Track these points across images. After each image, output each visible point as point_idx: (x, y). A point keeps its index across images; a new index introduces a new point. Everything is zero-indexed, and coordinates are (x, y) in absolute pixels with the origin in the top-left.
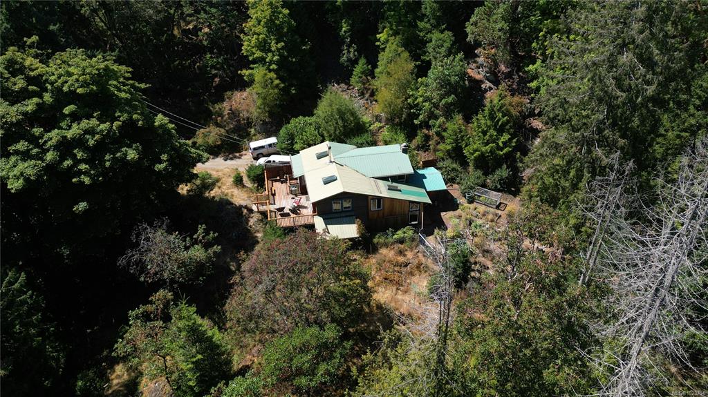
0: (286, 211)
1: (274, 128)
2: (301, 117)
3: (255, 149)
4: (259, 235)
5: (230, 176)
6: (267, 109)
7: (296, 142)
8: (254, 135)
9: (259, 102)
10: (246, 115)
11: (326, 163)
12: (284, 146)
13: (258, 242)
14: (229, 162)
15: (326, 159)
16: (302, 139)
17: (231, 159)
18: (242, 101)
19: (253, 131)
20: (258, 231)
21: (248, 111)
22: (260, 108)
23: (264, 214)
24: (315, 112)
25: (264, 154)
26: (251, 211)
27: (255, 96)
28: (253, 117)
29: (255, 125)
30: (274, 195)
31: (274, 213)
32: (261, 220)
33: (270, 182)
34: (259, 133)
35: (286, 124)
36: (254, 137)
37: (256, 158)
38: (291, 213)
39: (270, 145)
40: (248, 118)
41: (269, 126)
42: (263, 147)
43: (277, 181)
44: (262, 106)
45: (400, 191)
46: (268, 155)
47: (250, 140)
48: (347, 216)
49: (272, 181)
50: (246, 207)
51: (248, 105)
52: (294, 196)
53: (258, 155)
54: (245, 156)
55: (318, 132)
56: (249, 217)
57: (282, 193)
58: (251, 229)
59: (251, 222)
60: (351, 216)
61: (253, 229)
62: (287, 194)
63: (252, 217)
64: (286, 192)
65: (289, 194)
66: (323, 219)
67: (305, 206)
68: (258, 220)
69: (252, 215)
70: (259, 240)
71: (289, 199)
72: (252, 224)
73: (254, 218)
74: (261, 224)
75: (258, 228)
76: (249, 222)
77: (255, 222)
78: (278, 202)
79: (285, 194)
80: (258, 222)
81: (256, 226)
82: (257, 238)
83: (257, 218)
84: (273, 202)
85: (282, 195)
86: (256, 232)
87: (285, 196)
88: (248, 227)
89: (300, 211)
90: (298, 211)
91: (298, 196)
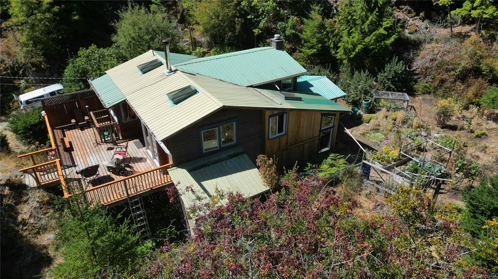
0: (102, 172)
2: (93, 47)
4: (47, 239)
11: (163, 75)
13: (49, 261)
15: (161, 70)
20: (44, 229)
23: (54, 189)
30: (70, 150)
31: (75, 183)
32: (49, 203)
33: (58, 133)
36: (25, 89)
38: (113, 176)
39: (52, 94)
43: (71, 128)
45: (301, 100)
48: (232, 157)
49: (62, 129)
51: (8, 47)
52: (110, 145)
56: (17, 204)
57: (85, 144)
58: (25, 228)
59: (23, 212)
60: (240, 155)
61: (30, 228)
62: (98, 144)
63: (25, 202)
64: (94, 142)
65: (101, 143)
66: (190, 171)
67: (138, 156)
68: (42, 203)
69: (25, 198)
70: (50, 252)
71: (102, 151)
72: (26, 217)
73: (29, 202)
74: (48, 210)
75: (43, 222)
76: (18, 213)
77: (33, 211)
78: (82, 161)
79: (92, 145)
80: (41, 208)
81: (38, 217)
82: (45, 247)
83: (38, 202)
84: (69, 163)
85: (87, 148)
86: (38, 233)
87: (93, 147)
88: (18, 226)
89: (131, 167)
90: (126, 168)
91: (119, 143)
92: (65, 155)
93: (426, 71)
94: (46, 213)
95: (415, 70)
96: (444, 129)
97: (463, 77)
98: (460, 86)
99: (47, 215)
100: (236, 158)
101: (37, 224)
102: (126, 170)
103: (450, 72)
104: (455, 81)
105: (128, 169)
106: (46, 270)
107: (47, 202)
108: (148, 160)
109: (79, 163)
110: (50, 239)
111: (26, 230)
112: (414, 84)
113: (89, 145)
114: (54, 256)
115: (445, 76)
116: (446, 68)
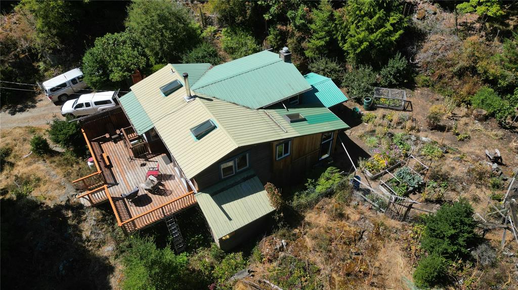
0: (141, 192)
1: (72, 56)
2: (108, 35)
3: (53, 90)
4: (107, 250)
5: (25, 140)
6: (54, 32)
7: (112, 71)
8: (46, 70)
9: (39, 23)
10: (25, 44)
11: (183, 101)
12: (95, 79)
13: (111, 269)
14: (19, 115)
15: (182, 94)
16: (118, 65)
17: (22, 110)
18: (14, 26)
19: (42, 65)
20: (103, 242)
21: (26, 39)
22: (42, 32)
23: (104, 206)
24: (127, 24)
25: (69, 93)
26: (78, 209)
27: (31, 17)
28: (37, 46)
29: (42, 56)
30: (110, 167)
31: (121, 203)
32: (103, 220)
33: (95, 144)
34: (52, 66)
35: (89, 47)
36: (46, 74)
37: (60, 102)
38: (150, 195)
39: (74, 81)
40: (30, 49)
41: (63, 54)
42: (64, 85)
43: (105, 140)
44: (46, 28)
45: (304, 120)
46: (75, 96)
47: (42, 79)
48: (245, 179)
49: (97, 141)
50: (68, 206)
51: (23, 30)
52: (142, 161)
53: (59, 97)
54: (41, 102)
55: (138, 51)
56: (79, 223)
57: (121, 159)
58: (89, 244)
59: (85, 230)
60: (252, 177)
61: (93, 243)
62: (132, 159)
63: (85, 220)
64: (129, 157)
65: (134, 158)
66: (212, 196)
67: (168, 174)
68: (98, 221)
69: (84, 217)
70: (111, 262)
71: (136, 167)
72: (88, 233)
73: (88, 220)
74: (103, 226)
75: (102, 236)
76: (81, 231)
77: (92, 228)
78: (121, 178)
79: (127, 160)
80: (98, 225)
81: (97, 233)
82: (107, 258)
83: (95, 220)
84: (112, 182)
85: (124, 164)
86: (99, 246)
87: (128, 163)
88: (84, 243)
89: (163, 185)
90: (159, 186)
91: (150, 158)
92: (107, 172)
93: (427, 65)
94: (102, 229)
95: (417, 63)
96: (433, 131)
97: (461, 74)
98: (456, 82)
99: (103, 230)
100: (249, 181)
101: (97, 239)
102: (159, 189)
103: (449, 68)
104: (453, 77)
105: (161, 187)
106: (111, 276)
107: (102, 220)
108: (176, 178)
109: (120, 181)
110: (109, 251)
111: (91, 245)
112: (415, 76)
113: (124, 160)
114: (115, 264)
115: (444, 72)
116: (446, 64)
